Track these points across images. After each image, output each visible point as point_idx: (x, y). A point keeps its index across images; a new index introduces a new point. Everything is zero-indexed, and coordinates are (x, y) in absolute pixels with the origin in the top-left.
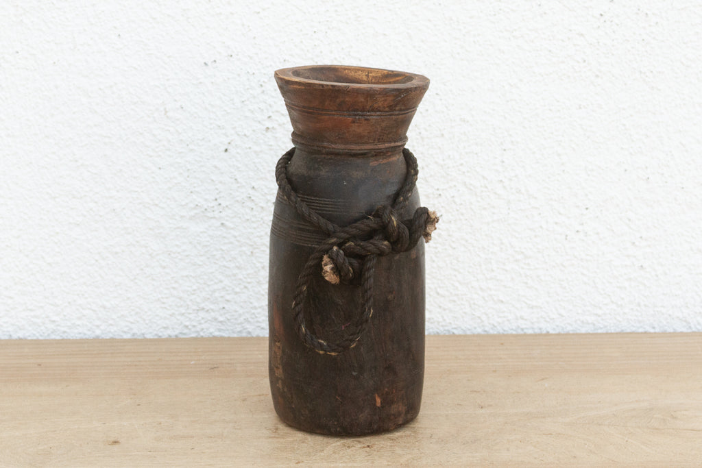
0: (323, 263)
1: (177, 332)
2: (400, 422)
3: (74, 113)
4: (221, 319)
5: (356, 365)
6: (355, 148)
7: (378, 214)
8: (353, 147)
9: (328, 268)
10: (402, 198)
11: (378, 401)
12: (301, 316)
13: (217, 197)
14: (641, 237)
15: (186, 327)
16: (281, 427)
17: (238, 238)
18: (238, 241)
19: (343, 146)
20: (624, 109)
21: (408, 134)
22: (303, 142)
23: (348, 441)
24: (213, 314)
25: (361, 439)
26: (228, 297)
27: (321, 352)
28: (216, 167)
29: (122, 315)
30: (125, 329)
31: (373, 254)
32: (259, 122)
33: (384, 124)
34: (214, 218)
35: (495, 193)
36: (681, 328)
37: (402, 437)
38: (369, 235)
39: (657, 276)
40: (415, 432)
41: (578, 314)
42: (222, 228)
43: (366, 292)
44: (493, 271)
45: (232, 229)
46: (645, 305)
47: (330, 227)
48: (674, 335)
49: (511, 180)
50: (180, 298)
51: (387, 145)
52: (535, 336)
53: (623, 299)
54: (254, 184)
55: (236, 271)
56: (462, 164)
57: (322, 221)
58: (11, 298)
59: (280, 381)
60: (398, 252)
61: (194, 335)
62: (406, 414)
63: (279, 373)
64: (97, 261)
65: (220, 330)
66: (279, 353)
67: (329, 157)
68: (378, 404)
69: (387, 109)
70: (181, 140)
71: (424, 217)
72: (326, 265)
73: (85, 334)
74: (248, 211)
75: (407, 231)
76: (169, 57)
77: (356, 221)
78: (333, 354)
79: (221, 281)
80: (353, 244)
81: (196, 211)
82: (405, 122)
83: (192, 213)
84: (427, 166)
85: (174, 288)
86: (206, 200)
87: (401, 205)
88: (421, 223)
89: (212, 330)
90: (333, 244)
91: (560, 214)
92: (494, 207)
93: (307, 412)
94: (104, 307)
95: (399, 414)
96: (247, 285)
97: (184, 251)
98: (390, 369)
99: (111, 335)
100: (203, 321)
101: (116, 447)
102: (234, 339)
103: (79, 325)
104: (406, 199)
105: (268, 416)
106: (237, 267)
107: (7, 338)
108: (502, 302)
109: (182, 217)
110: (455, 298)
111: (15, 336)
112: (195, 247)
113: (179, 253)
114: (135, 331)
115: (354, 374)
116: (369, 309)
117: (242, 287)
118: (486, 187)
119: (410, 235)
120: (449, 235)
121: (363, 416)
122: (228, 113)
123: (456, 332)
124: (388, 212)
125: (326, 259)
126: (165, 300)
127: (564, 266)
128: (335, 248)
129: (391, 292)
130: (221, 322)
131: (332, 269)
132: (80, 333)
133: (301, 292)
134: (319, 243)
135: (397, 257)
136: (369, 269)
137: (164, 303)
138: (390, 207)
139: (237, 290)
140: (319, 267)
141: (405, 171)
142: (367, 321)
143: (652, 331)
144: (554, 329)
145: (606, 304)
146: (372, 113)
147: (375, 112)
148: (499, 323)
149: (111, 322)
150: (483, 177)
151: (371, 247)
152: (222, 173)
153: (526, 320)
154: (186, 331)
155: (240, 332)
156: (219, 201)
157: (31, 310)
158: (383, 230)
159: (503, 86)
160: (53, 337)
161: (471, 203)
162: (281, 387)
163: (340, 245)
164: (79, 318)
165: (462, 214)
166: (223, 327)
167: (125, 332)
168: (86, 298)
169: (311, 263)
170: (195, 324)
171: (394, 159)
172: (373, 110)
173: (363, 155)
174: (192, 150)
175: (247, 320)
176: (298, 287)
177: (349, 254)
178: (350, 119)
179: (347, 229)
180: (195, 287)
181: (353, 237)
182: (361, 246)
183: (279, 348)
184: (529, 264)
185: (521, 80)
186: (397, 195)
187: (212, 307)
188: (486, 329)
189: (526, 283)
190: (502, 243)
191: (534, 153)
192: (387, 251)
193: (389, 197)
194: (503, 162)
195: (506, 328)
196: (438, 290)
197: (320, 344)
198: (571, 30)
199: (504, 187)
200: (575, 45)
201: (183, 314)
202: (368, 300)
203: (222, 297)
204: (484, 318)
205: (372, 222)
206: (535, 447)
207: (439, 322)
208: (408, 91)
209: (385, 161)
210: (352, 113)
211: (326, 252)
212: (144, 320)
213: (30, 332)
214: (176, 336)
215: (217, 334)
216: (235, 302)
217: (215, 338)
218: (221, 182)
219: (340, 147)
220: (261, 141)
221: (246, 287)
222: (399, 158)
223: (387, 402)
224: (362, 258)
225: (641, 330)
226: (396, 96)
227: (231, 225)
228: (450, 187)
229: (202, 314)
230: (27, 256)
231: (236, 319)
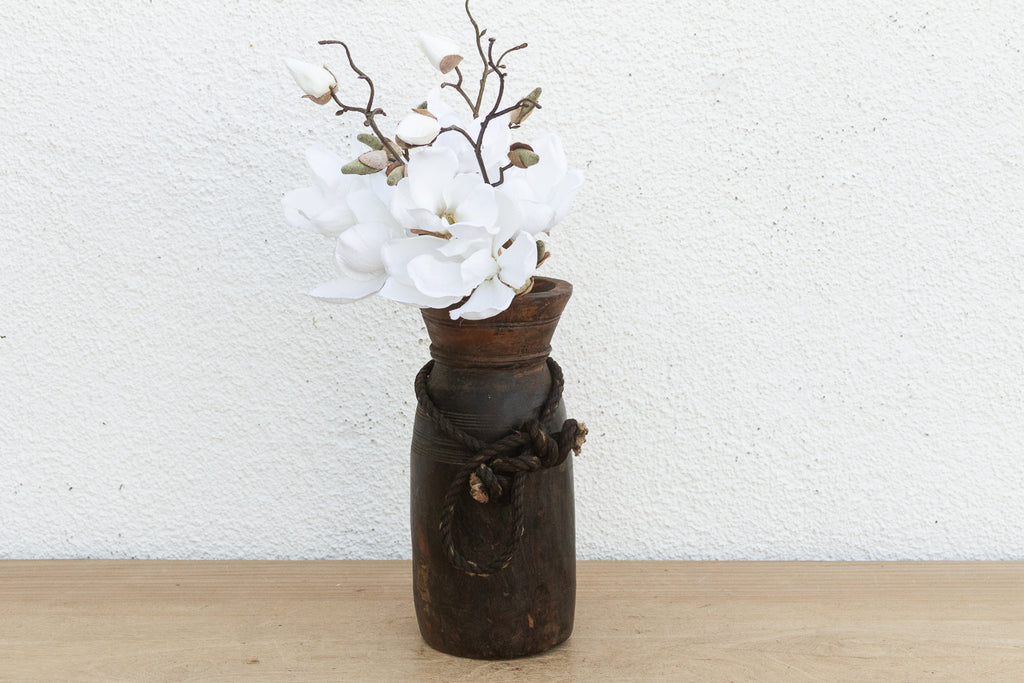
0: (471, 481)
1: (324, 555)
2: (554, 643)
3: (219, 322)
4: (370, 541)
5: (507, 585)
6: (499, 360)
7: (526, 428)
8: (496, 359)
9: (476, 487)
10: (549, 411)
11: (531, 621)
12: (449, 537)
13: (367, 412)
14: (816, 460)
15: (334, 549)
16: (427, 648)
17: (389, 456)
18: (389, 459)
19: (486, 359)
20: (798, 324)
21: (552, 343)
22: (444, 356)
23: (497, 663)
24: (362, 537)
25: (510, 662)
26: (378, 519)
27: (472, 574)
28: (366, 380)
29: (266, 537)
30: (269, 551)
31: (522, 470)
32: (412, 333)
33: (527, 335)
34: (364, 434)
35: (661, 411)
36: (859, 557)
37: (552, 660)
38: (517, 451)
39: (833, 501)
40: (567, 656)
41: (749, 541)
42: (372, 445)
43: (517, 509)
44: (659, 494)
45: (383, 446)
46: (821, 533)
47: (477, 444)
48: (853, 563)
49: (677, 397)
50: (328, 519)
51: (532, 356)
52: (703, 562)
53: (797, 526)
54: (406, 399)
55: (387, 491)
56: (625, 380)
57: (468, 437)
58: (150, 516)
59: (427, 606)
60: (548, 467)
61: (341, 558)
62: (559, 635)
63: (426, 596)
64: (240, 478)
65: (369, 553)
66: (425, 577)
67: (471, 371)
68: (531, 626)
69: (531, 319)
70: (330, 352)
71: (573, 430)
72: (474, 484)
73: (227, 556)
74: (400, 427)
75: (556, 444)
76: (318, 264)
77: (502, 436)
78: (484, 575)
79: (371, 502)
80: (501, 461)
81: (346, 427)
82: (548, 332)
83: (340, 429)
84: (589, 382)
85: (321, 508)
86: (355, 415)
87: (549, 417)
88: (571, 435)
89: (360, 553)
90: (481, 462)
91: (730, 434)
92: (659, 426)
93: (457, 636)
94: (247, 527)
95: (553, 634)
96: (399, 506)
97: (332, 468)
98: (542, 587)
99: (254, 558)
100: (351, 544)
101: (254, 667)
102: (383, 562)
103: (220, 546)
104: (553, 411)
105: (415, 638)
106: (387, 486)
107: (144, 558)
108: (668, 527)
109: (330, 433)
110: (618, 523)
111: (153, 557)
112: (344, 465)
113: (327, 471)
114: (280, 553)
115: (506, 594)
116: (520, 528)
117: (393, 507)
118: (651, 405)
119: (560, 448)
120: (612, 456)
121: (516, 639)
122: (379, 324)
123: (619, 558)
124: (536, 426)
125: (473, 477)
126: (311, 521)
127: (734, 490)
128: (483, 466)
129: (541, 509)
130: (370, 545)
131: (480, 488)
132: (222, 555)
133: (448, 512)
134: (465, 461)
135: (545, 472)
136: (519, 486)
137: (310, 524)
138: (538, 421)
139: (388, 511)
140: (467, 486)
141: (549, 382)
142: (518, 540)
143: (828, 560)
144: (723, 556)
145: (779, 531)
146: (516, 324)
147: (518, 322)
148: (665, 550)
149: (254, 543)
150: (648, 394)
151: (520, 464)
152: (372, 387)
153: (693, 547)
154: (333, 554)
155: (391, 555)
156: (369, 417)
157: (170, 529)
158: (532, 446)
159: (670, 298)
160: (193, 558)
161: (635, 422)
162: (428, 610)
163: (487, 463)
164: (221, 539)
165: (626, 433)
166: (372, 551)
167: (268, 554)
168: (229, 518)
169: (458, 482)
170: (342, 546)
171: (539, 369)
172: (516, 321)
173: (508, 367)
174: (341, 362)
175: (397, 543)
176: (445, 507)
177: (498, 471)
178: (493, 331)
179: (493, 445)
180: (343, 508)
181: (501, 454)
182: (510, 463)
183: (425, 570)
184: (696, 487)
185: (689, 292)
186: (543, 407)
187: (361, 528)
188: (651, 556)
189: (694, 507)
190: (668, 465)
191: (703, 369)
192: (537, 466)
193: (535, 409)
194: (669, 378)
195: (672, 556)
196: (601, 513)
197: (471, 565)
198: (742, 240)
199: (670, 405)
200: (746, 255)
201: (330, 536)
202: (519, 518)
203: (371, 518)
204: (649, 544)
205: (519, 438)
206: (691, 671)
207: (601, 548)
208: (551, 299)
209: (529, 373)
210: (495, 324)
211: (474, 470)
212: (289, 541)
213: (169, 553)
214: (323, 559)
215: (366, 557)
216: (386, 524)
217: (364, 561)
218: (371, 396)
219: (483, 360)
220: (415, 354)
221: (397, 508)
222: (543, 368)
223: (540, 623)
224: (511, 475)
225: (817, 559)
226: (540, 305)
227: (383, 443)
228: (614, 405)
229: (350, 536)
230: (168, 472)
231: (386, 542)
